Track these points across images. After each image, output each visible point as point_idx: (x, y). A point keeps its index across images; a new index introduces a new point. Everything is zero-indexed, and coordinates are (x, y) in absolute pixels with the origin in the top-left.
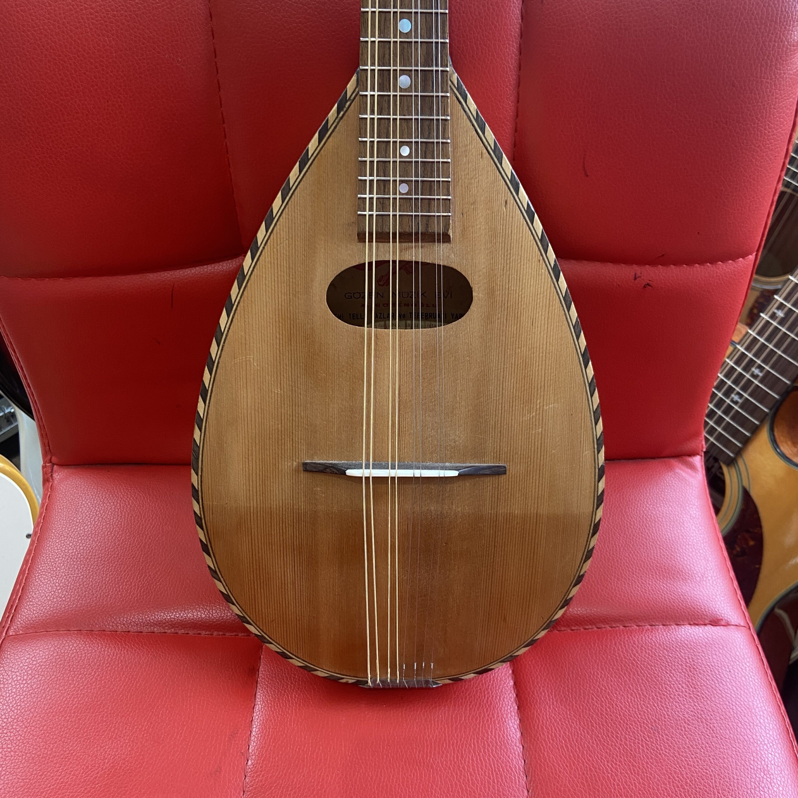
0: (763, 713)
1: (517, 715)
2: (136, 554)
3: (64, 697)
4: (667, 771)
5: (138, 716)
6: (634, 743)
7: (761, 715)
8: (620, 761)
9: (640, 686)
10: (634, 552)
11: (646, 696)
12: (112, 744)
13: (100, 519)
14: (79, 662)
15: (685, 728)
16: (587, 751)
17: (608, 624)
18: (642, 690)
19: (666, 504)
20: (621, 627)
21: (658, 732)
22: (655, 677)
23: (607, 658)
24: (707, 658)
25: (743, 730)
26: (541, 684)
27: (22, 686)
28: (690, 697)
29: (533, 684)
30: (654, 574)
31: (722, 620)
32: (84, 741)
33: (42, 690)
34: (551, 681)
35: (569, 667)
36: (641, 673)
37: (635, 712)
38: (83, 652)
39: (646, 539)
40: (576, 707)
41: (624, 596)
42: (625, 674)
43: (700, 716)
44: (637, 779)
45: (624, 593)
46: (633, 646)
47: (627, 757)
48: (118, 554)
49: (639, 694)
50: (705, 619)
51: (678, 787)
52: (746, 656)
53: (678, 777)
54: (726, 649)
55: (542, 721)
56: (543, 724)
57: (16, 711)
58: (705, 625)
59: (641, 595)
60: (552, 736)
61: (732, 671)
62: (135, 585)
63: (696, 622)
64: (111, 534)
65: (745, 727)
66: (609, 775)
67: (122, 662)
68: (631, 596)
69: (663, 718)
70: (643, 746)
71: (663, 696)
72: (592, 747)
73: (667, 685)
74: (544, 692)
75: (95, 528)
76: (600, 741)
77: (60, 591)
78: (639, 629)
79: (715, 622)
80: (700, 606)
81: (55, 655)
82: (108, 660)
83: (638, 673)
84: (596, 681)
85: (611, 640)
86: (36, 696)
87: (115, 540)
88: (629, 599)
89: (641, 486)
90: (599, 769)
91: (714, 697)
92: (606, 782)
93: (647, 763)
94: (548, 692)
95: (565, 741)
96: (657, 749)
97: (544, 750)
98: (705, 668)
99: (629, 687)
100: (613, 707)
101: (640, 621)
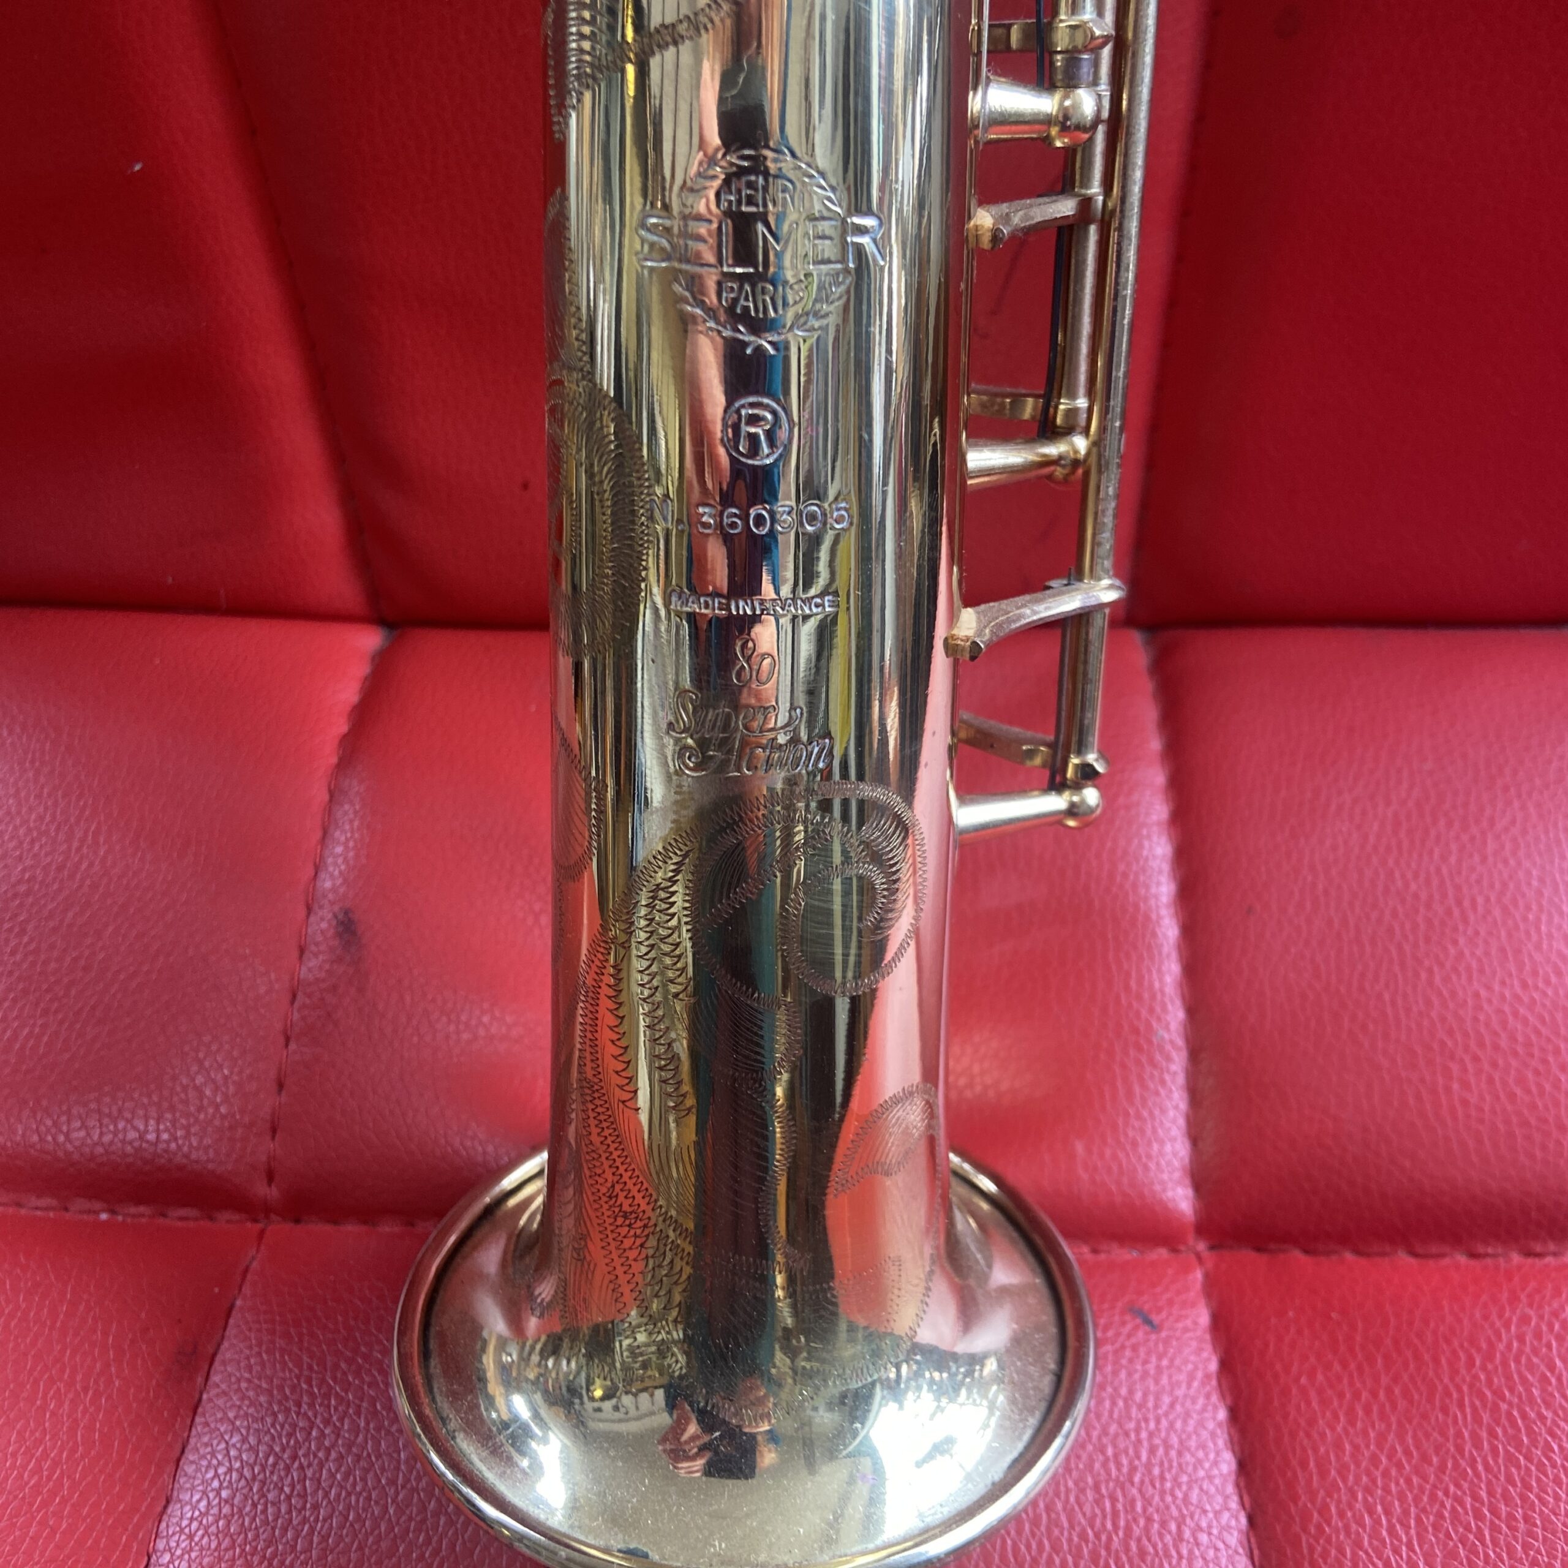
29: (1323, 1473)
34: (1399, 1466)
35: (1475, 1410)
74: (1371, 1512)
94: (1387, 1512)
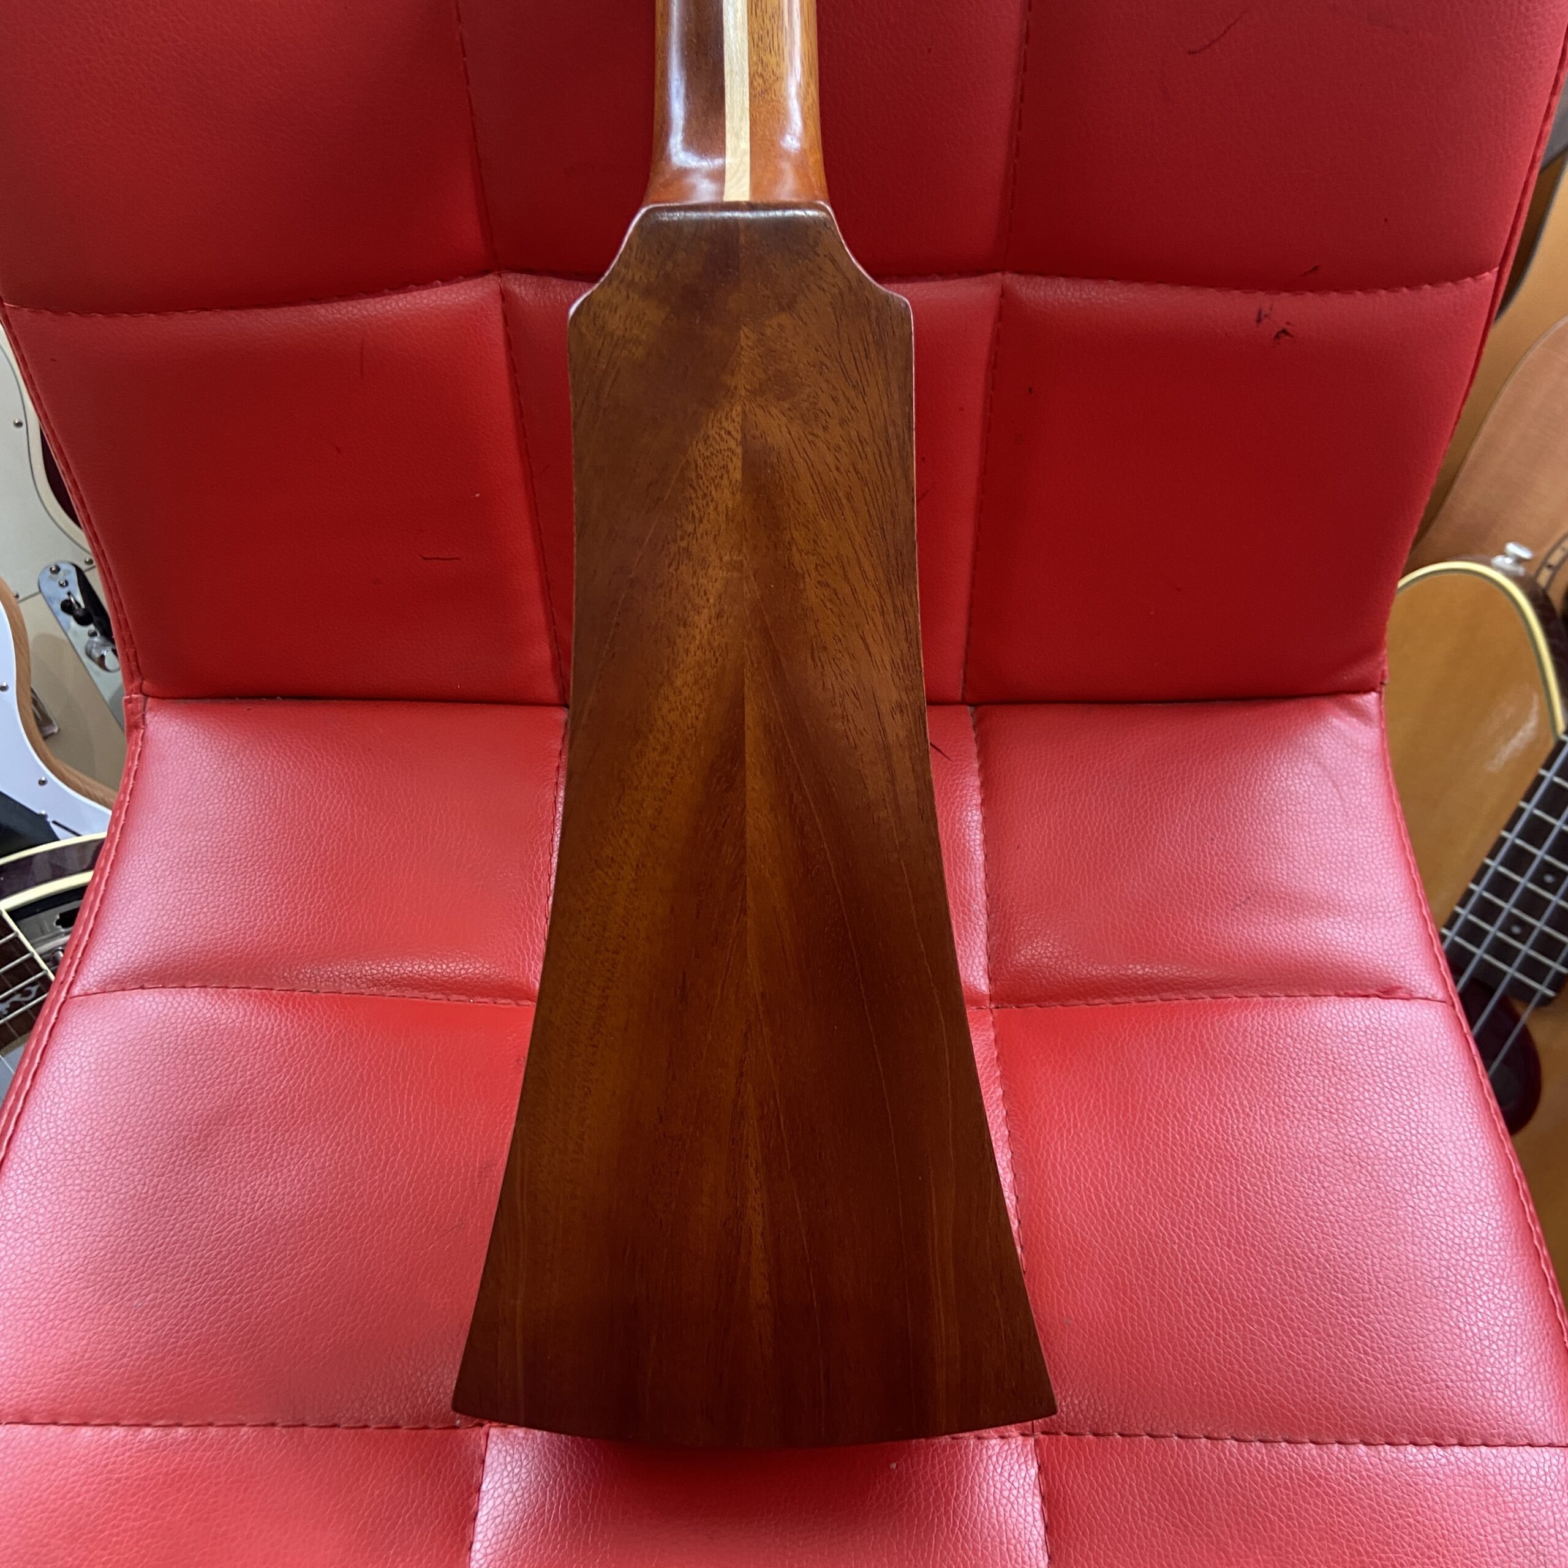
0: (1470, 1149)
1: (1007, 1145)
2: (304, 855)
3: (177, 1098)
4: (1282, 1242)
5: (314, 1133)
6: (1224, 1193)
7: (1464, 1153)
8: (1196, 1224)
9: (1239, 1098)
10: (1239, 866)
11: (1248, 1115)
12: (267, 1177)
13: (236, 793)
14: (203, 1039)
15: (1319, 1170)
16: (1134, 1205)
17: (1182, 993)
18: (1241, 1103)
19: (1305, 781)
20: (1208, 999)
21: (1270, 1178)
22: (1268, 1084)
23: (1179, 1049)
24: (1366, 1052)
25: (1428, 1177)
26: (1054, 1093)
27: (99, 1079)
28: (1331, 1119)
30: (1275, 906)
31: (1400, 988)
32: (215, 1172)
33: (136, 1086)
36: (1241, 1074)
37: (1227, 1141)
38: (211, 1023)
39: (1263, 844)
40: (1118, 1131)
41: (1217, 944)
42: (1211, 1077)
43: (1348, 1151)
44: (1227, 1253)
45: (1217, 937)
46: (1228, 1030)
47: (1209, 1217)
48: (270, 856)
49: (1236, 1111)
50: (1367, 986)
51: (1302, 1270)
52: (1442, 1052)
53: (1302, 1253)
54: (1403, 1038)
55: (1054, 1155)
56: (1056, 1159)
57: (88, 1123)
58: (1367, 996)
59: (1248, 943)
60: (1070, 1178)
61: (1413, 1076)
62: (303, 910)
63: (1350, 992)
64: (257, 819)
65: (1434, 1172)
66: (1175, 1247)
67: (282, 1040)
68: (1229, 943)
69: (1279, 1153)
70: (1239, 1198)
71: (1280, 1116)
72: (1145, 1198)
73: (1290, 1096)
75: (228, 809)
76: (1160, 1189)
77: (165, 918)
78: (1241, 1003)
79: (1388, 992)
80: (1358, 963)
81: (159, 1026)
82: (256, 1036)
83: (1235, 1077)
84: (1158, 1087)
85: (1187, 1019)
86: (127, 1096)
87: (264, 830)
88: (1225, 950)
89: (1260, 747)
90: (1157, 1236)
91: (1378, 1121)
92: (1168, 1258)
93: (1246, 1227)
95: (1096, 1189)
96: (1266, 1203)
97: (1056, 1203)
98: (1363, 1070)
99: (1218, 1099)
100: (1186, 1132)
101: (1244, 989)
